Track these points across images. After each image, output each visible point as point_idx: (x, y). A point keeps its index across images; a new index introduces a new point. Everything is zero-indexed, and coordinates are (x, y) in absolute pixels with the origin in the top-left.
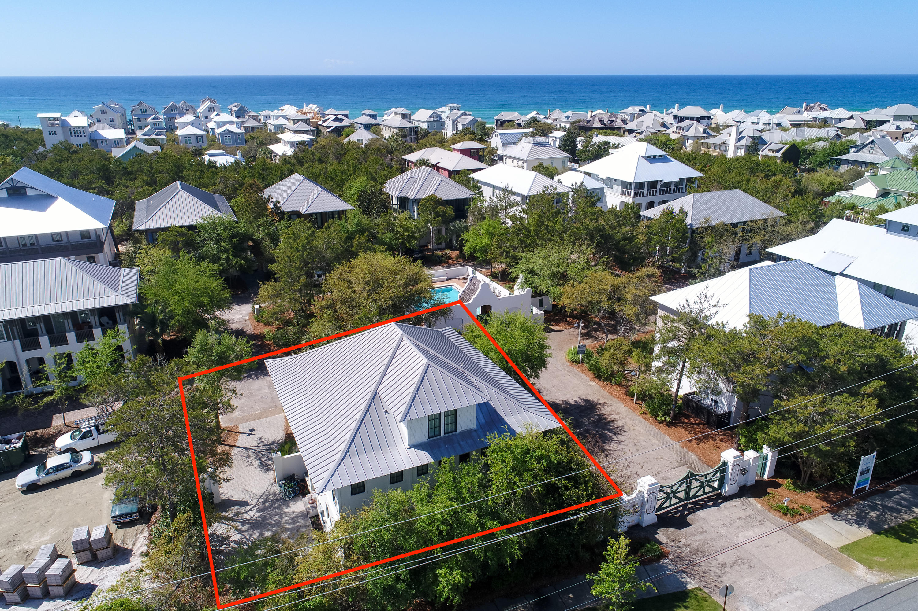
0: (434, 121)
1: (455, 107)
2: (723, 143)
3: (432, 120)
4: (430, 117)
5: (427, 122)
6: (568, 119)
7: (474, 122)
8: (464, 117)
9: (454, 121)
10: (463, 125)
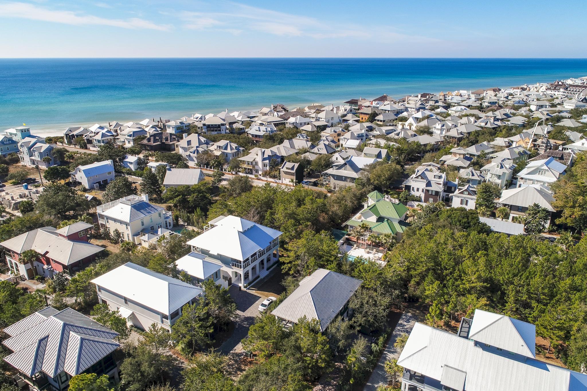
2: (254, 160)
6: (130, 136)
7: (50, 150)
8: (38, 145)
9: (29, 149)
10: (40, 153)
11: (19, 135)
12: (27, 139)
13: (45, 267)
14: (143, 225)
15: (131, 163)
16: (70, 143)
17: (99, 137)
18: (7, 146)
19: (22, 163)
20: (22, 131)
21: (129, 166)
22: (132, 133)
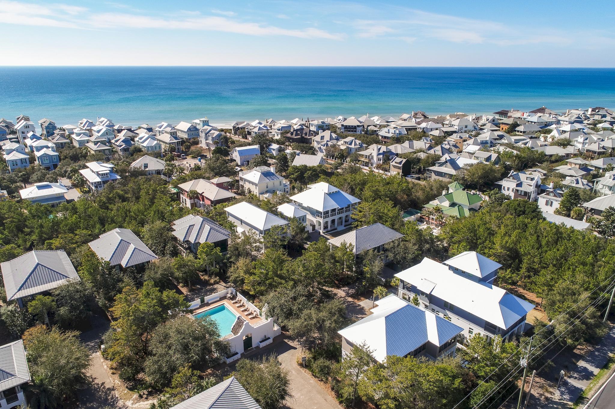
1: (206, 120)
2: (371, 154)
4: (189, 128)
6: (279, 130)
7: (219, 136)
8: (212, 132)
9: (206, 134)
10: (213, 138)
11: (201, 124)
12: (206, 127)
13: (201, 202)
14: (267, 187)
15: (274, 150)
16: (235, 134)
17: (256, 130)
18: (192, 132)
19: (200, 145)
20: (203, 121)
21: (272, 152)
22: (280, 128)
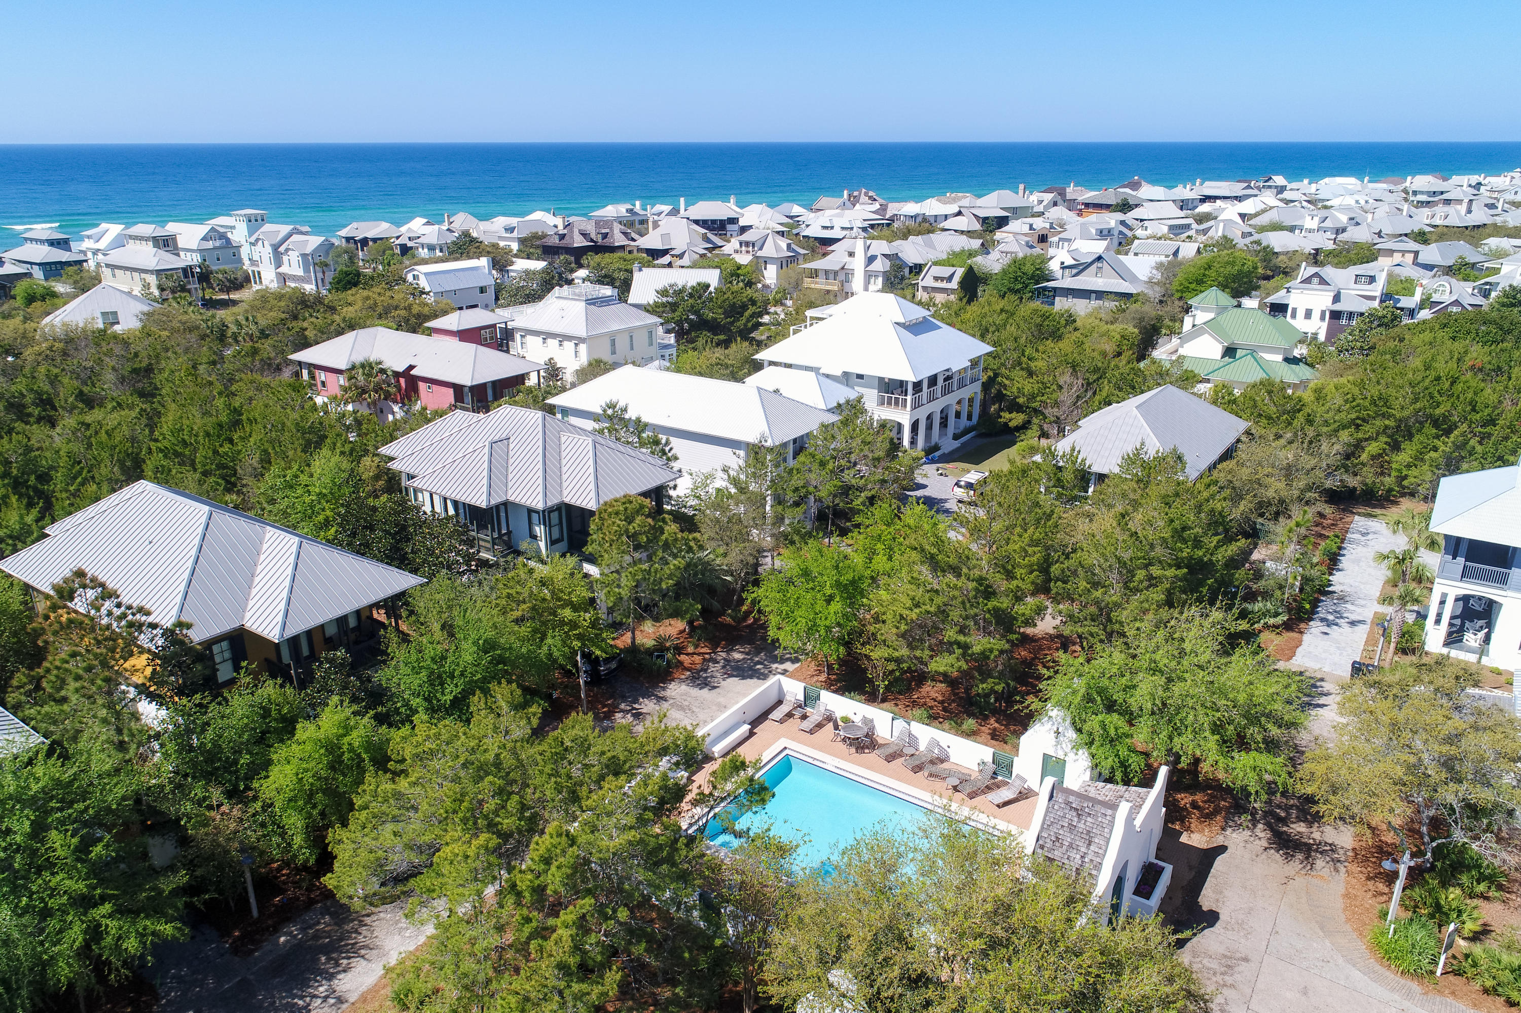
0: (215, 248)
1: (256, 215)
3: (210, 245)
4: (204, 239)
5: (200, 251)
6: (511, 230)
7: (326, 246)
8: (297, 238)
9: (276, 247)
10: (304, 256)
11: (243, 226)
12: (270, 227)
13: (400, 407)
14: (614, 351)
17: (431, 238)
18: (216, 253)
19: (256, 287)
20: (249, 218)
22: (515, 224)
